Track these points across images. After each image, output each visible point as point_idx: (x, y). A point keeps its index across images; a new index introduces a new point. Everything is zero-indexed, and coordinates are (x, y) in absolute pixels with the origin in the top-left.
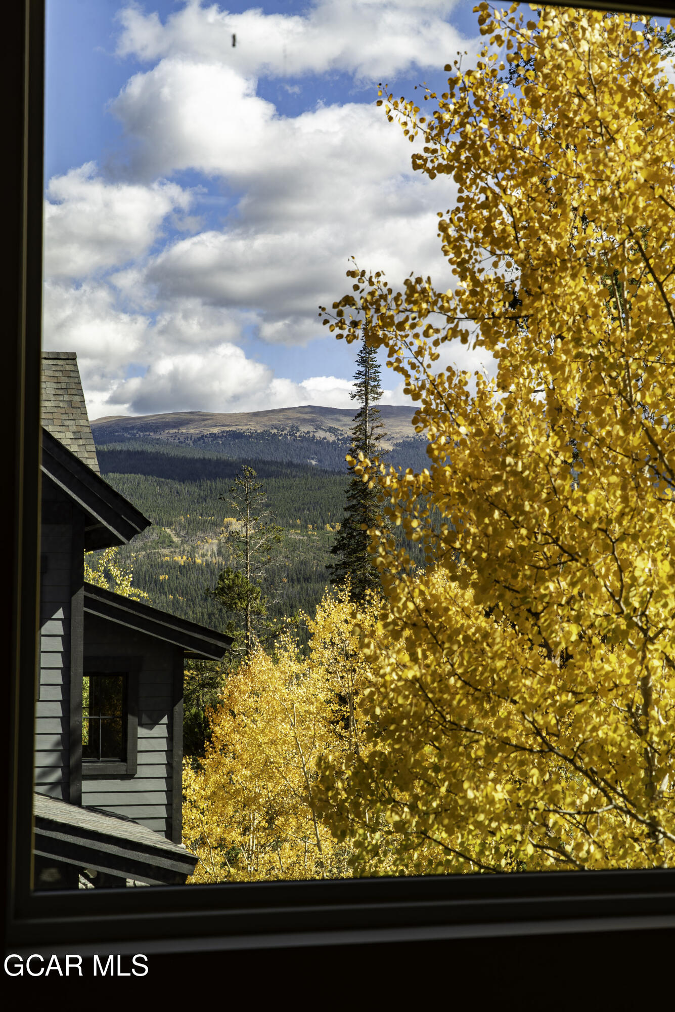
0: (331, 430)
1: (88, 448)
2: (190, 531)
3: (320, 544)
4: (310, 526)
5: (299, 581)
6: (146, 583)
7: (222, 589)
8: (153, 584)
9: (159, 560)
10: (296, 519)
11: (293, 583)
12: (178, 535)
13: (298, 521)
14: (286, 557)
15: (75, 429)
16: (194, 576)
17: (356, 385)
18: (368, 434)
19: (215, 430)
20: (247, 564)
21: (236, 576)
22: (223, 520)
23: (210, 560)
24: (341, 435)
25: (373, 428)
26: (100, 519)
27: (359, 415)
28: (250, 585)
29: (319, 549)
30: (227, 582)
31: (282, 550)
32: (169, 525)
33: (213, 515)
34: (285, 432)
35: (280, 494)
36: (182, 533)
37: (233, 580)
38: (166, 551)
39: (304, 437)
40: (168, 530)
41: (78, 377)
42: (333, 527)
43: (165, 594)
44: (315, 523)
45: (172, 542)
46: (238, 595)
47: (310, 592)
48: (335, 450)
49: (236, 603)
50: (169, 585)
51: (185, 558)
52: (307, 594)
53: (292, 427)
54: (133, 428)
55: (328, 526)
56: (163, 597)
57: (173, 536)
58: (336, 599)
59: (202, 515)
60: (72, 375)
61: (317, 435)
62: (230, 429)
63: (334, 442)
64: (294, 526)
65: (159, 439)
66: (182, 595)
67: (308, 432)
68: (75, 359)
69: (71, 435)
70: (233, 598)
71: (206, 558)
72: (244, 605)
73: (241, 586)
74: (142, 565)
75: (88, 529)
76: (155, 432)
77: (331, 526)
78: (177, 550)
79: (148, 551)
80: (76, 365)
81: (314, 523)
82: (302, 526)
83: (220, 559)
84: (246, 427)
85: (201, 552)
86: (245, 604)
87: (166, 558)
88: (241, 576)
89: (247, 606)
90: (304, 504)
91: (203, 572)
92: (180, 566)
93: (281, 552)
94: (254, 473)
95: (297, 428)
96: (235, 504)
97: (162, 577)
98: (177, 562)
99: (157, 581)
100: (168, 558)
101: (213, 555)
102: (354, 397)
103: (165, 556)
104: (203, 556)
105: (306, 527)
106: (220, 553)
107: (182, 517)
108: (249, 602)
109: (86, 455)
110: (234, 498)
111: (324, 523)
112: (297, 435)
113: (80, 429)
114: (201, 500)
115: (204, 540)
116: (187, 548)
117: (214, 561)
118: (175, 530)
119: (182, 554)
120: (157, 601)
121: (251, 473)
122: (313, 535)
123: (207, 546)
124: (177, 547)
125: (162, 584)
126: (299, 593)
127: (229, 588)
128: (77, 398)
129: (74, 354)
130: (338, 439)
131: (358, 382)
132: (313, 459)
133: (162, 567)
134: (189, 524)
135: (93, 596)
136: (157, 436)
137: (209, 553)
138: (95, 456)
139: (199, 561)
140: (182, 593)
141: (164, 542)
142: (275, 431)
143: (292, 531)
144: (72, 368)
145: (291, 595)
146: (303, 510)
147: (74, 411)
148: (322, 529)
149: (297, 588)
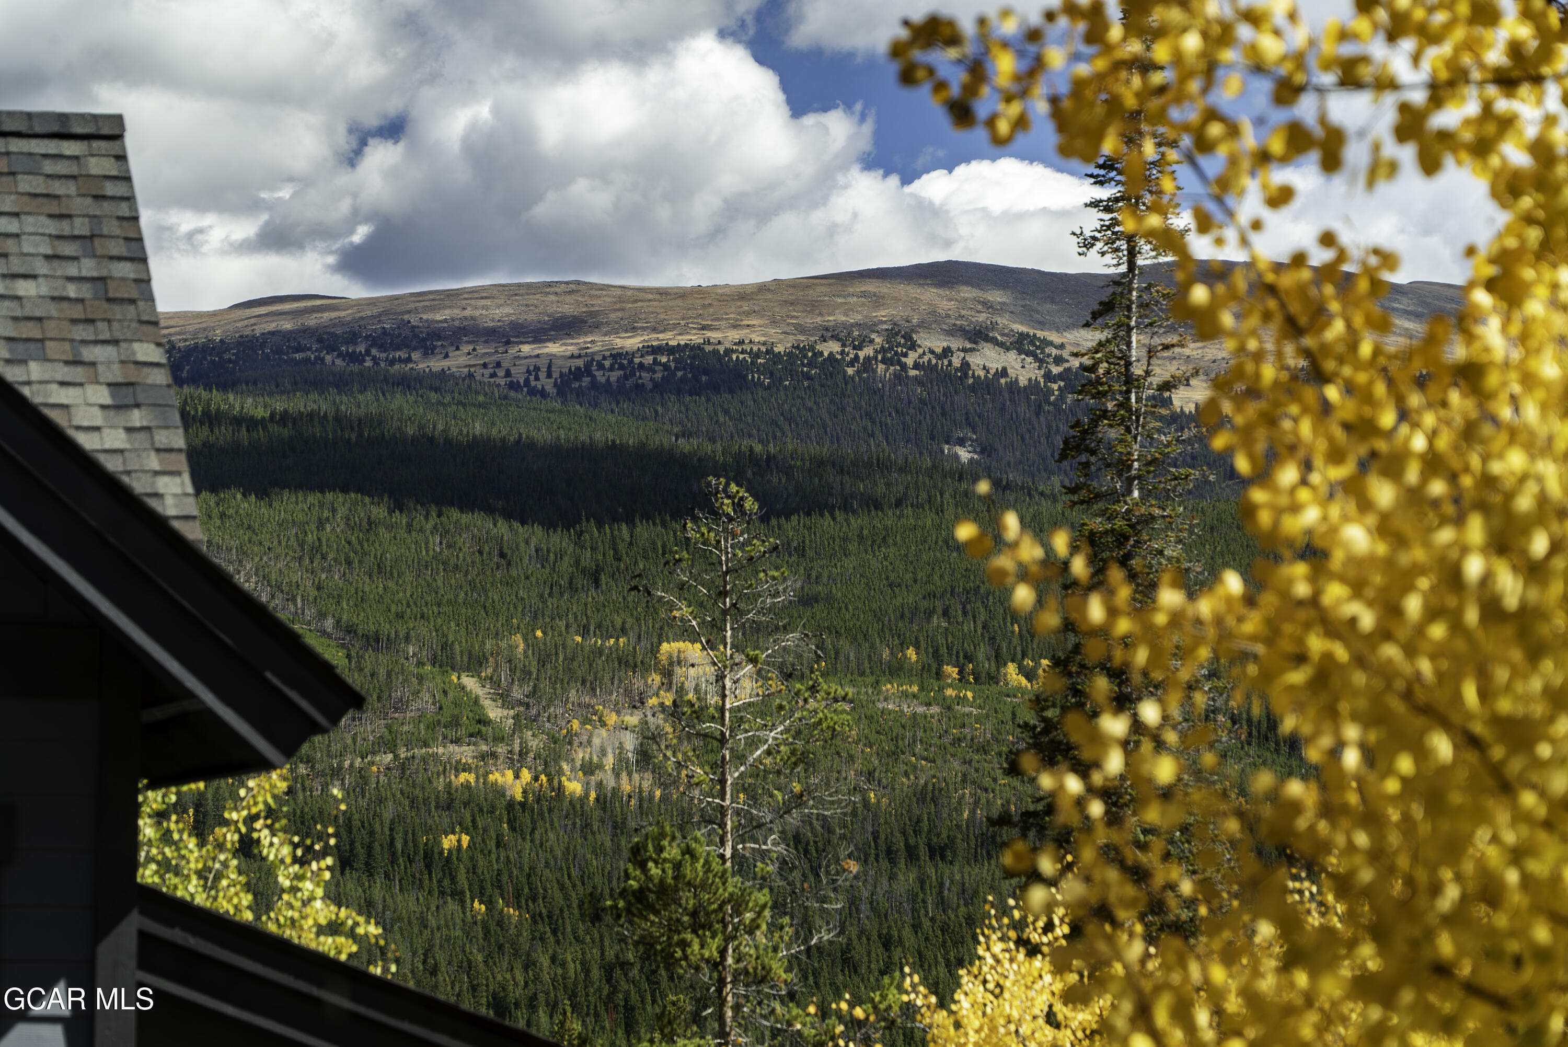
0: (1021, 344)
1: (162, 438)
2: (545, 685)
3: (983, 731)
4: (951, 671)
5: (912, 855)
6: (394, 860)
7: (640, 895)
8: (419, 864)
9: (440, 783)
10: (903, 645)
11: (893, 862)
12: (504, 698)
13: (911, 653)
14: (870, 775)
15: (116, 374)
16: (555, 839)
17: (1095, 204)
18: (1138, 370)
19: (631, 343)
20: (722, 810)
21: (688, 851)
22: (655, 650)
23: (610, 783)
24: (1059, 360)
25: (1151, 352)
26: (191, 682)
27: (1107, 308)
28: (734, 884)
29: (983, 749)
30: (655, 871)
31: (857, 750)
32: (474, 664)
33: (624, 631)
34: (868, 351)
35: (850, 563)
36: (517, 693)
37: (677, 866)
38: (465, 753)
39: (929, 368)
40: (470, 682)
41: (130, 199)
42: (1030, 675)
43: (458, 895)
44: (969, 658)
45: (483, 721)
46: (694, 914)
47: (951, 896)
48: (1038, 412)
49: (684, 944)
50: (473, 869)
51: (526, 775)
52: (942, 903)
53: (891, 334)
54: (353, 337)
55: (1011, 669)
56: (452, 906)
57: (486, 703)
58: (1021, 942)
59: (585, 632)
60: (111, 189)
61: (975, 360)
62: (683, 340)
63: (1033, 385)
64: (896, 670)
65: (442, 374)
66: (517, 900)
67: (947, 352)
68: (118, 137)
69: (103, 395)
70: (674, 927)
71: (598, 776)
72: (712, 951)
73: (704, 886)
74: (381, 801)
75: (157, 714)
76: (429, 352)
77: (1022, 670)
78: (501, 749)
79: (403, 753)
80: (122, 158)
81: (964, 659)
82: (925, 668)
83: (646, 781)
84: (734, 335)
85: (580, 755)
86: (714, 946)
87: (463, 777)
88: (702, 850)
89: (723, 952)
90: (932, 595)
91: (587, 825)
92: (511, 804)
93: (851, 758)
94: (750, 504)
95: (908, 337)
96: (683, 611)
97: (448, 842)
98: (499, 791)
99: (430, 856)
100: (471, 778)
101: (622, 764)
102: (1088, 244)
103: (461, 767)
104: (589, 769)
105: (939, 675)
106: (644, 757)
107: (518, 638)
108: (728, 939)
109: (154, 462)
110: (682, 586)
111: (1000, 661)
112: (909, 361)
113: (133, 374)
114: (580, 582)
115: (592, 717)
116: (534, 744)
117: (626, 787)
118: (494, 681)
119: (516, 762)
120: (433, 922)
121: (739, 506)
122: (961, 700)
123: (600, 736)
124: (499, 739)
125: (449, 862)
126: (913, 898)
127: (662, 889)
128: (125, 270)
129: (118, 120)
130: (1049, 377)
131: (1104, 193)
132: (961, 442)
133: (449, 806)
134: (542, 663)
135: (177, 935)
136: (436, 364)
137: (609, 761)
138: (184, 465)
139: (574, 787)
140: (518, 896)
141: (455, 722)
142: (833, 347)
143: (888, 688)
144: (109, 167)
145: (884, 904)
146: (929, 614)
147: (117, 311)
148: (993, 679)
149: (907, 879)
